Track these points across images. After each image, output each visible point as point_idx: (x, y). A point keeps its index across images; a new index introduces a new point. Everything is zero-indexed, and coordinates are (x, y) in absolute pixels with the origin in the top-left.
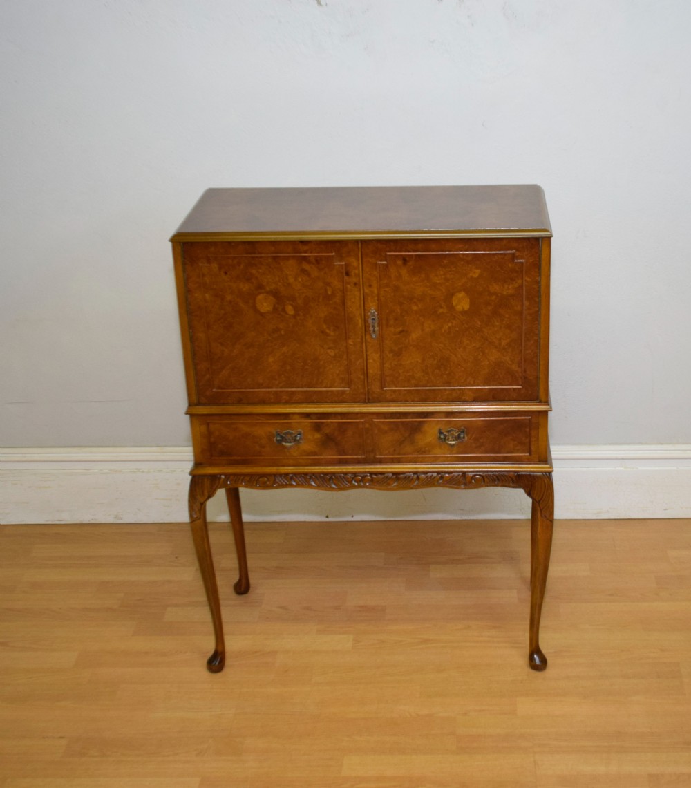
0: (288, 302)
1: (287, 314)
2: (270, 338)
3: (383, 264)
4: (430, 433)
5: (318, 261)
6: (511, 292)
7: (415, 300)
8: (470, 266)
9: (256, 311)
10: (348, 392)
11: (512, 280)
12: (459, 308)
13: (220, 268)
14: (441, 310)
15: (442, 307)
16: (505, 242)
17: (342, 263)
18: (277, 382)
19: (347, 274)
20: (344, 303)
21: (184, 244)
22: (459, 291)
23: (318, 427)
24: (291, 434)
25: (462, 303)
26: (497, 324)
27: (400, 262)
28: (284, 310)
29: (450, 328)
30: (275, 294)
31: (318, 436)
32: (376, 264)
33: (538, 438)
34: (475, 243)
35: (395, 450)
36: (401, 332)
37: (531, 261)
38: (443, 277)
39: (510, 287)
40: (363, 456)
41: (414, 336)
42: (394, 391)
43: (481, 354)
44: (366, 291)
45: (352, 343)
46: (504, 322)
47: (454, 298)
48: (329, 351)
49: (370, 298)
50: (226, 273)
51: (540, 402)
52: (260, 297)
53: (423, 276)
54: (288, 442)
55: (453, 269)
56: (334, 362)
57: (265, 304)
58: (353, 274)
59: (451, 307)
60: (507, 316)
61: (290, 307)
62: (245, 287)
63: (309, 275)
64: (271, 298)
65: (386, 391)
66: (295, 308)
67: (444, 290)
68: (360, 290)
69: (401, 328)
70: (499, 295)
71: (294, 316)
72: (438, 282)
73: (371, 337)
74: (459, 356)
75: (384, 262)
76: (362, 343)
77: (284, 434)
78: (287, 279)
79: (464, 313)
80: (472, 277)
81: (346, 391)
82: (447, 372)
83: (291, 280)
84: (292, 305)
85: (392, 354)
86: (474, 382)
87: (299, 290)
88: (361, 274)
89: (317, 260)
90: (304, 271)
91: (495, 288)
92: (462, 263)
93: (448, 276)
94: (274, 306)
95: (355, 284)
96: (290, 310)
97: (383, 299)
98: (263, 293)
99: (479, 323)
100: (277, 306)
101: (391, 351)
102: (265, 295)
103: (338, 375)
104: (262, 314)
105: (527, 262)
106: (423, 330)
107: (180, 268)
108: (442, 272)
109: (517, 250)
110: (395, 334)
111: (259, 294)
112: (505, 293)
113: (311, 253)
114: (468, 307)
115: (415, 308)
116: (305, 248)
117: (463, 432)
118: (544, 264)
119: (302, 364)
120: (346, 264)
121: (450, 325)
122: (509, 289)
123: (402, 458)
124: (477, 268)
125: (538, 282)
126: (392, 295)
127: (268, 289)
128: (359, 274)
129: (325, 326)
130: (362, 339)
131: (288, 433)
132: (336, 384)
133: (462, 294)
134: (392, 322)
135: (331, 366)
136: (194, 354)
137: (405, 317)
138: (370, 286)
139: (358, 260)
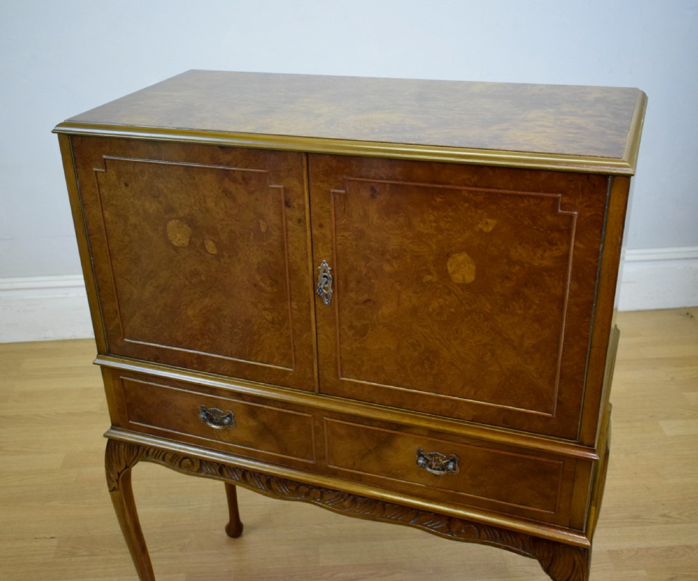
0: (207, 236)
1: (207, 251)
2: (187, 283)
3: (339, 194)
4: (405, 451)
5: (246, 179)
6: (547, 263)
7: (388, 256)
8: (479, 211)
9: (169, 243)
10: (291, 374)
11: (551, 243)
12: (458, 278)
13: (119, 177)
14: (429, 278)
15: (429, 273)
16: (543, 176)
17: (280, 187)
18: (200, 344)
19: (287, 204)
20: (283, 248)
21: (72, 137)
22: (460, 251)
23: (252, 412)
24: (219, 413)
25: (463, 270)
26: (519, 312)
27: (365, 194)
28: (203, 245)
29: (441, 307)
30: (191, 222)
31: (252, 423)
32: (329, 192)
33: (571, 495)
34: (490, 173)
35: (354, 463)
36: (365, 302)
37: (589, 214)
38: (434, 224)
39: (547, 254)
40: (312, 462)
41: (386, 310)
42: (356, 384)
43: (489, 354)
44: (315, 232)
45: (295, 307)
46: (531, 311)
47: (450, 261)
48: (265, 313)
49: (320, 245)
50: (126, 185)
51: (581, 443)
52: (172, 224)
53: (402, 220)
54: (215, 424)
55: (451, 214)
56: (272, 329)
57: (179, 235)
58: (295, 204)
59: (445, 275)
60: (537, 302)
61: (211, 243)
62: (152, 207)
63: (234, 199)
64: (186, 226)
65: (343, 381)
66: (218, 245)
67: (434, 247)
68: (306, 231)
69: (366, 297)
70: (527, 266)
71: (218, 257)
72: (425, 232)
73: (323, 302)
74: (454, 352)
75: (342, 191)
76: (309, 309)
77: (210, 411)
78: (205, 202)
79: (466, 287)
80: (481, 231)
81: (290, 372)
82: (434, 372)
83: (211, 204)
84: (214, 242)
85: (352, 332)
86: (475, 394)
87: (223, 220)
88: (307, 206)
89: (244, 179)
90: (226, 192)
91: (520, 252)
92: (467, 205)
93: (442, 224)
94: (191, 238)
95: (300, 221)
96: (211, 247)
97: (339, 247)
98: (176, 219)
99: (489, 307)
100: (194, 239)
101: (352, 327)
102: (178, 221)
103: (278, 348)
104: (175, 248)
105: (580, 216)
106: (399, 304)
107: (72, 172)
108: (432, 217)
109: (564, 192)
110: (357, 304)
111: (171, 219)
112: (536, 263)
113: (236, 166)
114: (473, 278)
115: (387, 268)
116: (228, 158)
117: (453, 460)
118: (612, 221)
119: (230, 325)
120: (284, 188)
121: (441, 301)
122: (543, 259)
123: (365, 476)
124: (491, 217)
125: (597, 254)
126: (354, 243)
127: (181, 214)
128: (304, 205)
129: (258, 277)
130: (309, 303)
131: (215, 412)
132: (275, 360)
133: (463, 257)
134: (352, 285)
135: (269, 335)
136: (99, 289)
137: (373, 281)
138: (321, 226)
139: (303, 184)
